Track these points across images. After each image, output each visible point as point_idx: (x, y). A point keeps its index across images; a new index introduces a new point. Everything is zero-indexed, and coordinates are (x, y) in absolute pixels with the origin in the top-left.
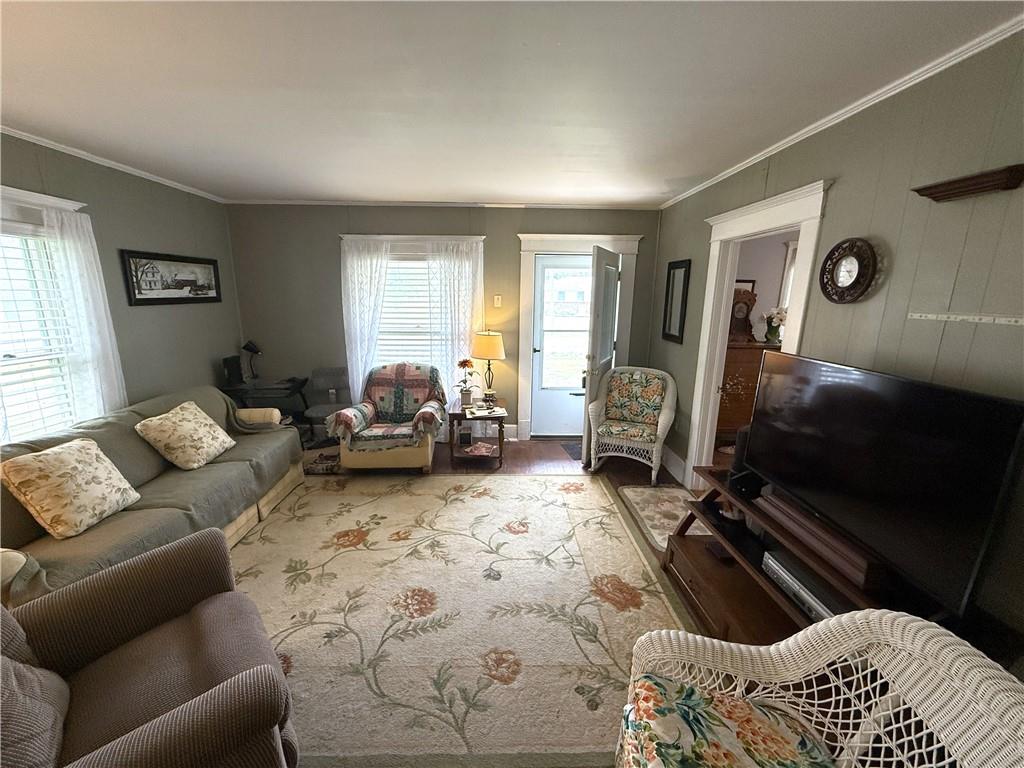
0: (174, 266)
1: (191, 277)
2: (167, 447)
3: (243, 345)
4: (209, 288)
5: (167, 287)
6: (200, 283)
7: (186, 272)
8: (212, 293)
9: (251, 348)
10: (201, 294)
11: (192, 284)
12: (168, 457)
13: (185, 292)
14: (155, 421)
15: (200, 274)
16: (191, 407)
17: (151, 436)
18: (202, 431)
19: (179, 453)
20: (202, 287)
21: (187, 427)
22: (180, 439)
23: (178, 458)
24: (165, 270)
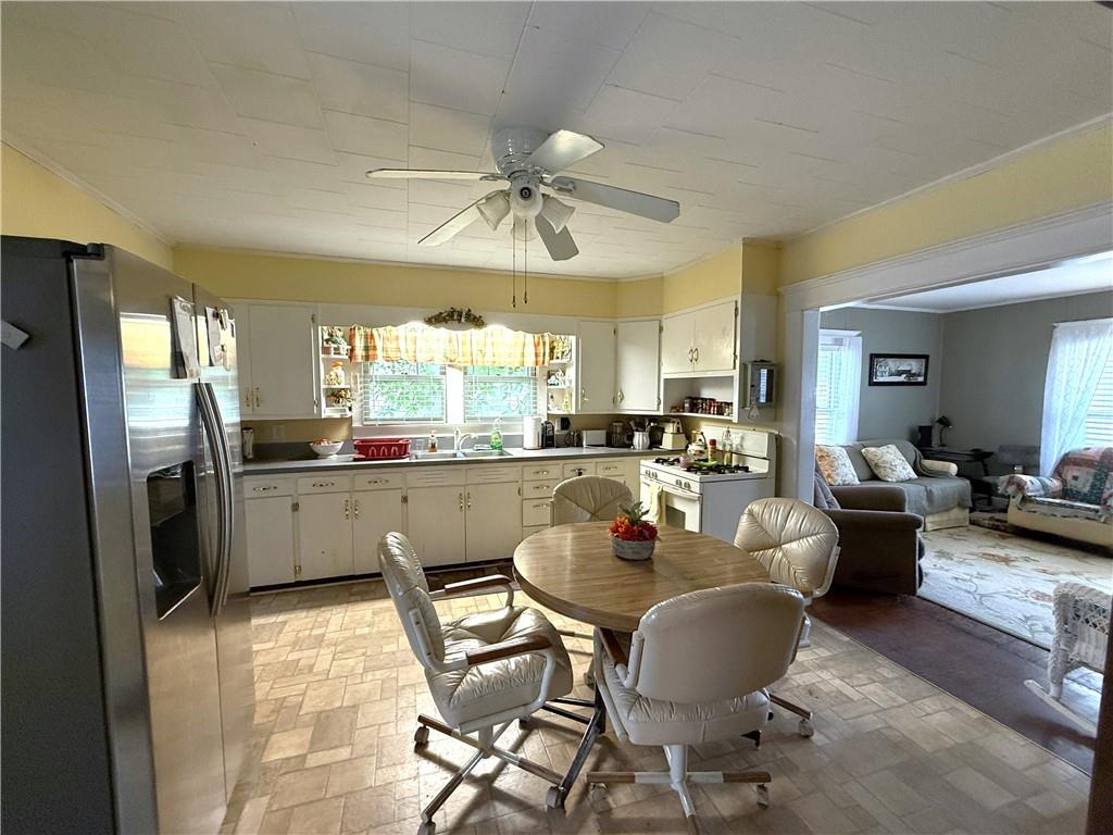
0: (898, 361)
1: (908, 368)
2: (876, 465)
3: (937, 419)
4: (919, 375)
5: (891, 375)
6: (913, 372)
7: (905, 365)
8: (921, 379)
9: (944, 422)
10: (912, 380)
11: (908, 372)
12: (876, 472)
13: (902, 378)
14: (873, 449)
15: (914, 366)
16: (893, 448)
17: (869, 456)
18: (897, 462)
19: (882, 470)
20: (914, 375)
21: (889, 457)
22: (884, 462)
23: (881, 473)
24: (893, 364)
